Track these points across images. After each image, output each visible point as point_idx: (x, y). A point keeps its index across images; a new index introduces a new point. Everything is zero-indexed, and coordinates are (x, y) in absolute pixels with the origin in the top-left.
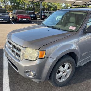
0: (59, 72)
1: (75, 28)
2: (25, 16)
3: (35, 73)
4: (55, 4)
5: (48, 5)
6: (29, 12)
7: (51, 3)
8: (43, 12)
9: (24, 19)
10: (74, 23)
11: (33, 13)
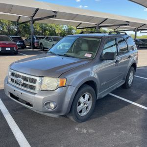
0: (80, 104)
1: (91, 55)
2: (9, 44)
3: (55, 104)
4: (53, 25)
5: (42, 27)
6: (12, 38)
7: (46, 24)
8: (35, 37)
9: (7, 49)
10: (86, 51)
11: (20, 39)
